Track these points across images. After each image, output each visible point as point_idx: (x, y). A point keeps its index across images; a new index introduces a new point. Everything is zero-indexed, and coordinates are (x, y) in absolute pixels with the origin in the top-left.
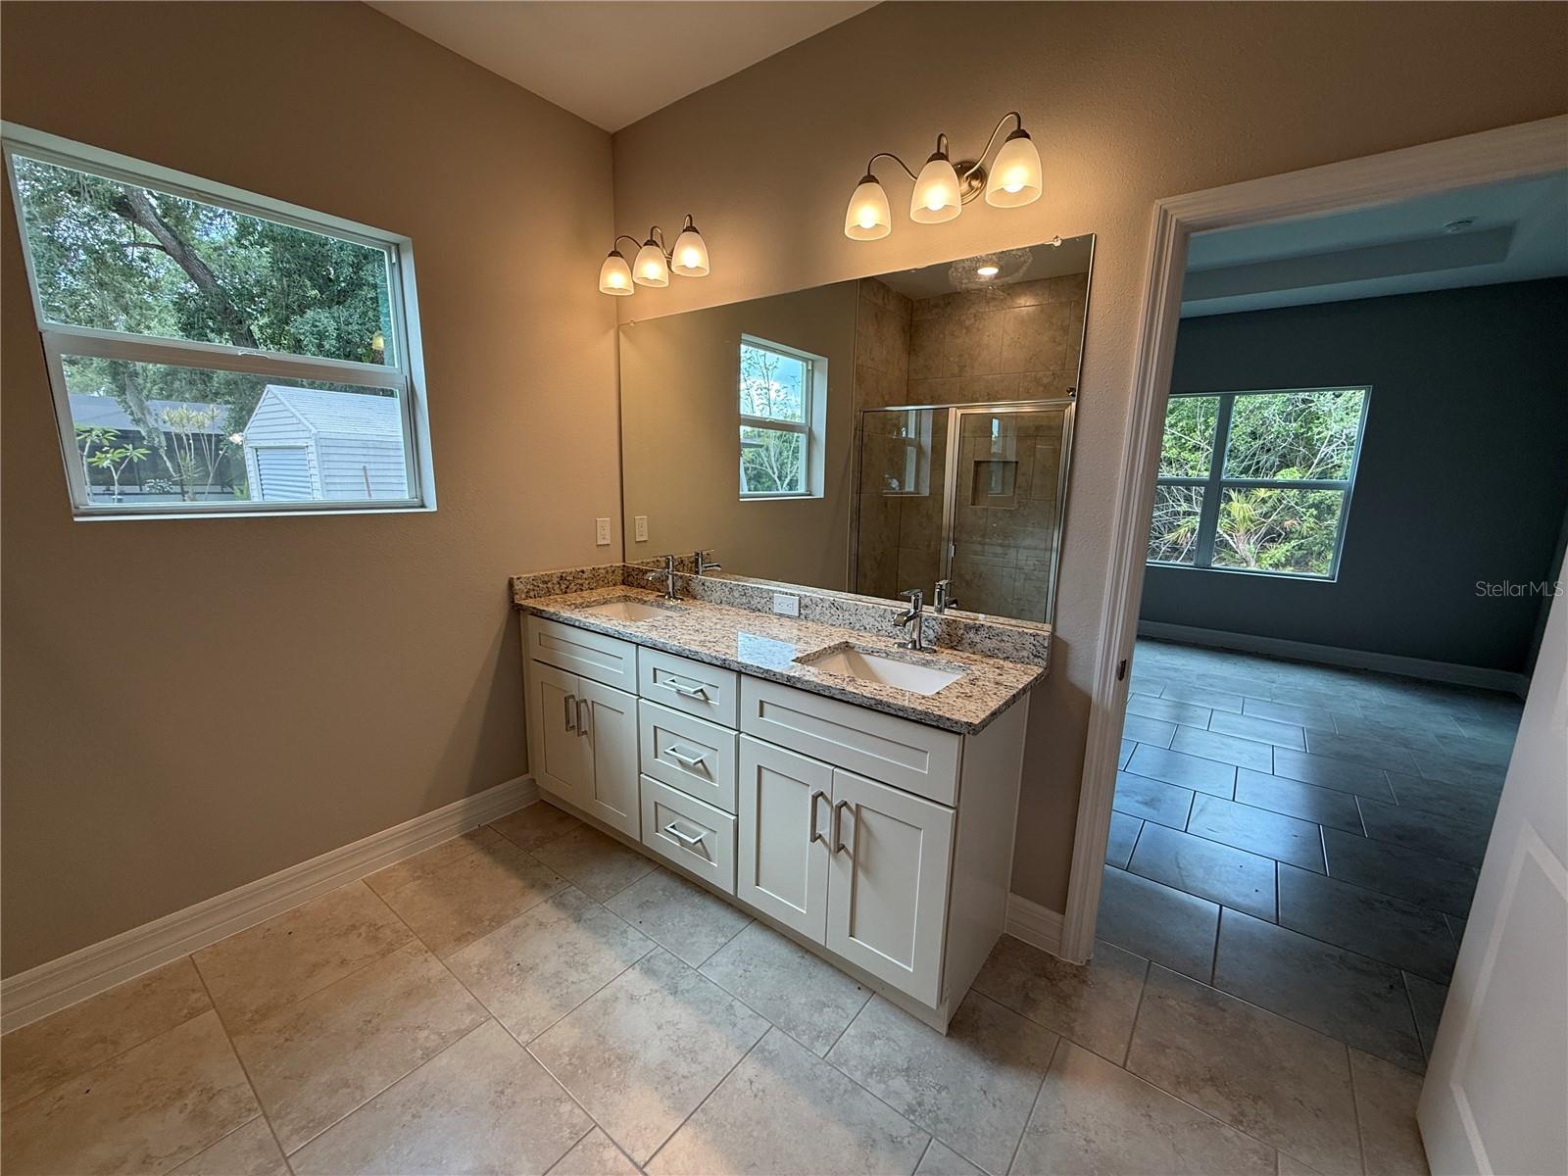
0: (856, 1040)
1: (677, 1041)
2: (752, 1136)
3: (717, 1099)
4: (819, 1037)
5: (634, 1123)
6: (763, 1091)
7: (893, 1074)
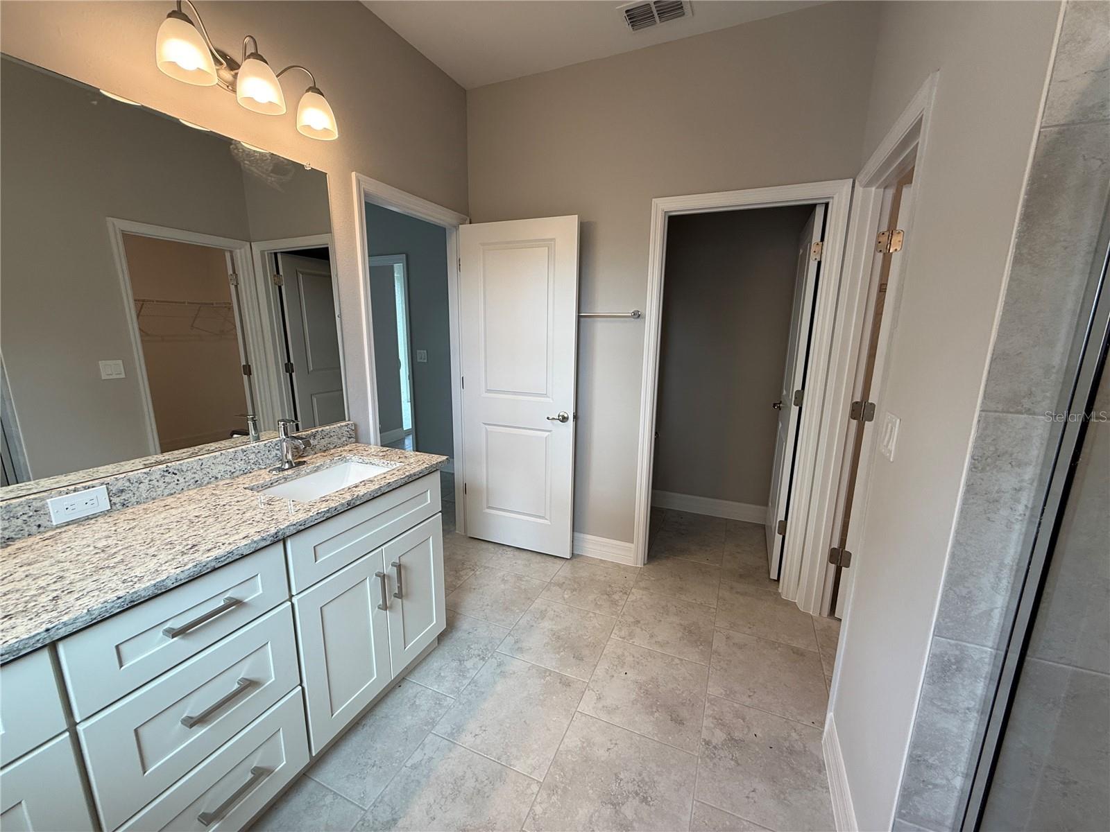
0: (441, 684)
1: (446, 798)
2: (510, 727)
3: (489, 753)
4: (439, 704)
5: (515, 802)
6: (481, 727)
7: (463, 666)
